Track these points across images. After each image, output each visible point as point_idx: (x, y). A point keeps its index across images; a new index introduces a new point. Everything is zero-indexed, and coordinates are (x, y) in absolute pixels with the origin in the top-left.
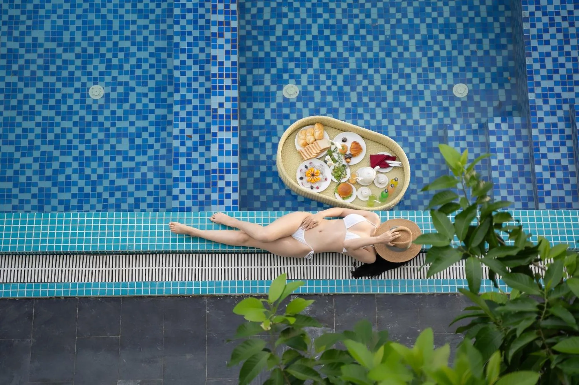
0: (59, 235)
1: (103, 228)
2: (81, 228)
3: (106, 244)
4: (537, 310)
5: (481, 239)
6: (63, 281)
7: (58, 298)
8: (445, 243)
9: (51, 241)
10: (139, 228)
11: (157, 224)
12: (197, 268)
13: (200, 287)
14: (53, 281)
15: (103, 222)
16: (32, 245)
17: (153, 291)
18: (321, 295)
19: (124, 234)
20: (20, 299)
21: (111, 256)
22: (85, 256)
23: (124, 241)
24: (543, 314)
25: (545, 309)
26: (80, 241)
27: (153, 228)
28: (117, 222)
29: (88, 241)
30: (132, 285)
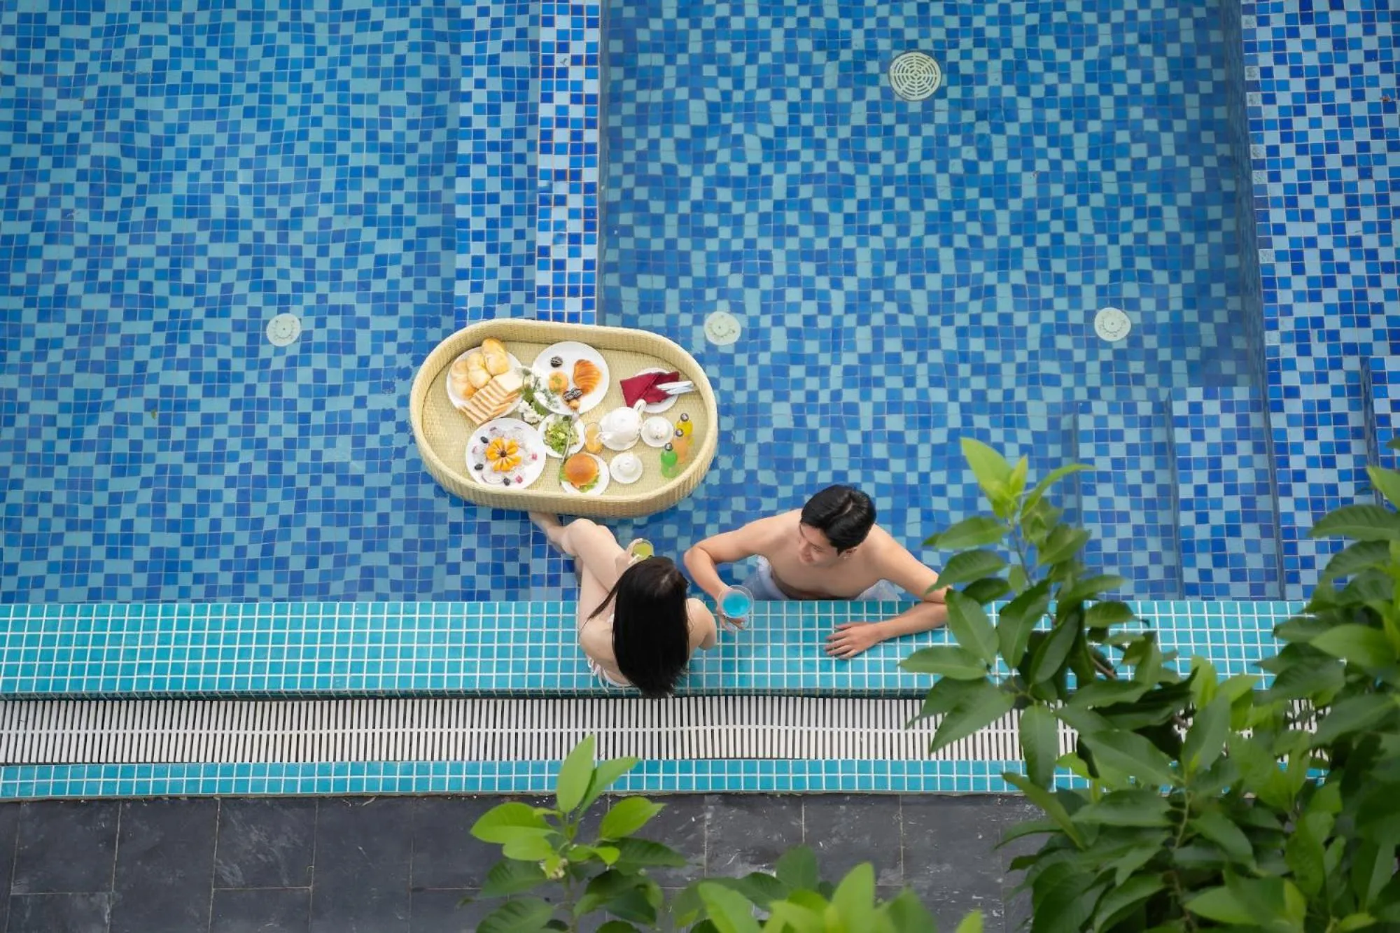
0: (179, 654)
1: (278, 639)
2: (230, 639)
3: (283, 675)
4: (1168, 823)
5: (1057, 664)
6: (186, 759)
7: (174, 799)
8: (974, 673)
9: (161, 669)
10: (360, 638)
11: (400, 630)
12: (490, 730)
13: (497, 776)
14: (164, 759)
15: (280, 624)
16: (119, 677)
17: (389, 783)
18: (773, 796)
19: (326, 652)
20: (90, 802)
21: (296, 703)
22: (237, 703)
23: (325, 667)
24: (1181, 834)
25: (1186, 820)
26: (227, 668)
27: (391, 638)
28: (312, 624)
29: (243, 668)
30: (341, 770)
